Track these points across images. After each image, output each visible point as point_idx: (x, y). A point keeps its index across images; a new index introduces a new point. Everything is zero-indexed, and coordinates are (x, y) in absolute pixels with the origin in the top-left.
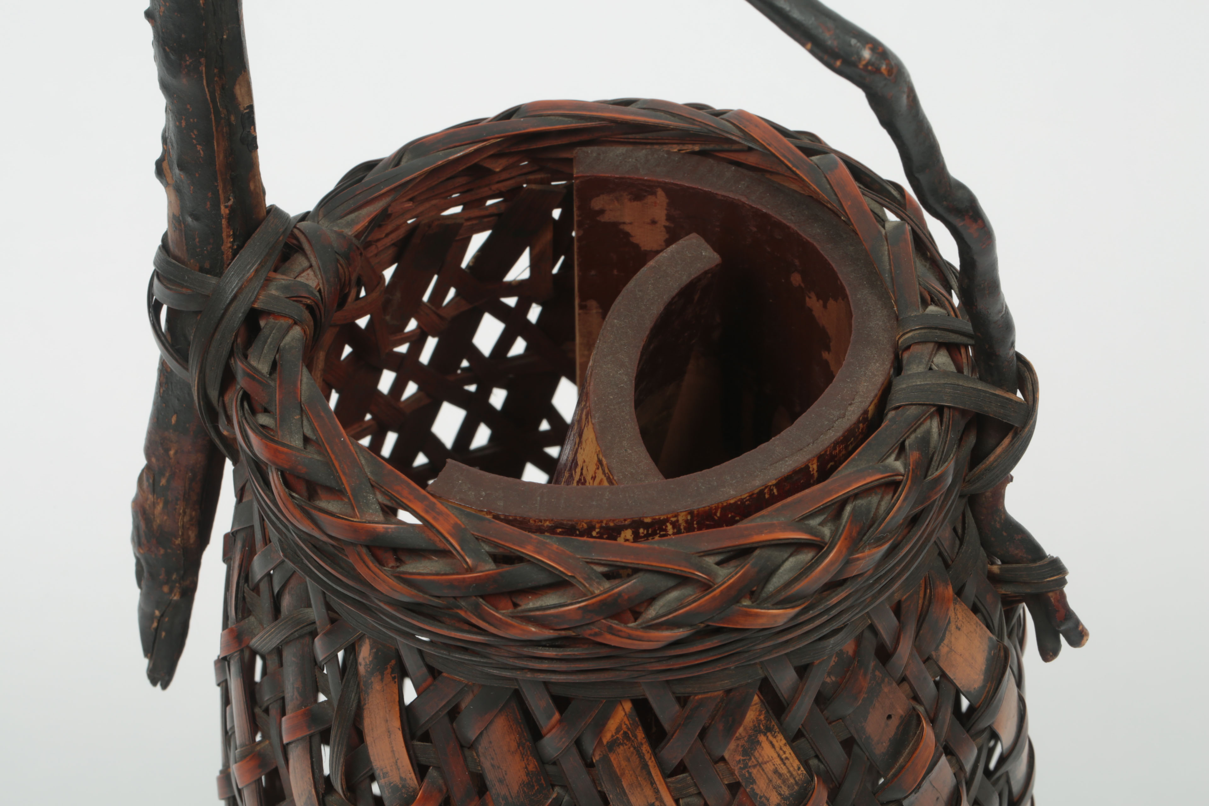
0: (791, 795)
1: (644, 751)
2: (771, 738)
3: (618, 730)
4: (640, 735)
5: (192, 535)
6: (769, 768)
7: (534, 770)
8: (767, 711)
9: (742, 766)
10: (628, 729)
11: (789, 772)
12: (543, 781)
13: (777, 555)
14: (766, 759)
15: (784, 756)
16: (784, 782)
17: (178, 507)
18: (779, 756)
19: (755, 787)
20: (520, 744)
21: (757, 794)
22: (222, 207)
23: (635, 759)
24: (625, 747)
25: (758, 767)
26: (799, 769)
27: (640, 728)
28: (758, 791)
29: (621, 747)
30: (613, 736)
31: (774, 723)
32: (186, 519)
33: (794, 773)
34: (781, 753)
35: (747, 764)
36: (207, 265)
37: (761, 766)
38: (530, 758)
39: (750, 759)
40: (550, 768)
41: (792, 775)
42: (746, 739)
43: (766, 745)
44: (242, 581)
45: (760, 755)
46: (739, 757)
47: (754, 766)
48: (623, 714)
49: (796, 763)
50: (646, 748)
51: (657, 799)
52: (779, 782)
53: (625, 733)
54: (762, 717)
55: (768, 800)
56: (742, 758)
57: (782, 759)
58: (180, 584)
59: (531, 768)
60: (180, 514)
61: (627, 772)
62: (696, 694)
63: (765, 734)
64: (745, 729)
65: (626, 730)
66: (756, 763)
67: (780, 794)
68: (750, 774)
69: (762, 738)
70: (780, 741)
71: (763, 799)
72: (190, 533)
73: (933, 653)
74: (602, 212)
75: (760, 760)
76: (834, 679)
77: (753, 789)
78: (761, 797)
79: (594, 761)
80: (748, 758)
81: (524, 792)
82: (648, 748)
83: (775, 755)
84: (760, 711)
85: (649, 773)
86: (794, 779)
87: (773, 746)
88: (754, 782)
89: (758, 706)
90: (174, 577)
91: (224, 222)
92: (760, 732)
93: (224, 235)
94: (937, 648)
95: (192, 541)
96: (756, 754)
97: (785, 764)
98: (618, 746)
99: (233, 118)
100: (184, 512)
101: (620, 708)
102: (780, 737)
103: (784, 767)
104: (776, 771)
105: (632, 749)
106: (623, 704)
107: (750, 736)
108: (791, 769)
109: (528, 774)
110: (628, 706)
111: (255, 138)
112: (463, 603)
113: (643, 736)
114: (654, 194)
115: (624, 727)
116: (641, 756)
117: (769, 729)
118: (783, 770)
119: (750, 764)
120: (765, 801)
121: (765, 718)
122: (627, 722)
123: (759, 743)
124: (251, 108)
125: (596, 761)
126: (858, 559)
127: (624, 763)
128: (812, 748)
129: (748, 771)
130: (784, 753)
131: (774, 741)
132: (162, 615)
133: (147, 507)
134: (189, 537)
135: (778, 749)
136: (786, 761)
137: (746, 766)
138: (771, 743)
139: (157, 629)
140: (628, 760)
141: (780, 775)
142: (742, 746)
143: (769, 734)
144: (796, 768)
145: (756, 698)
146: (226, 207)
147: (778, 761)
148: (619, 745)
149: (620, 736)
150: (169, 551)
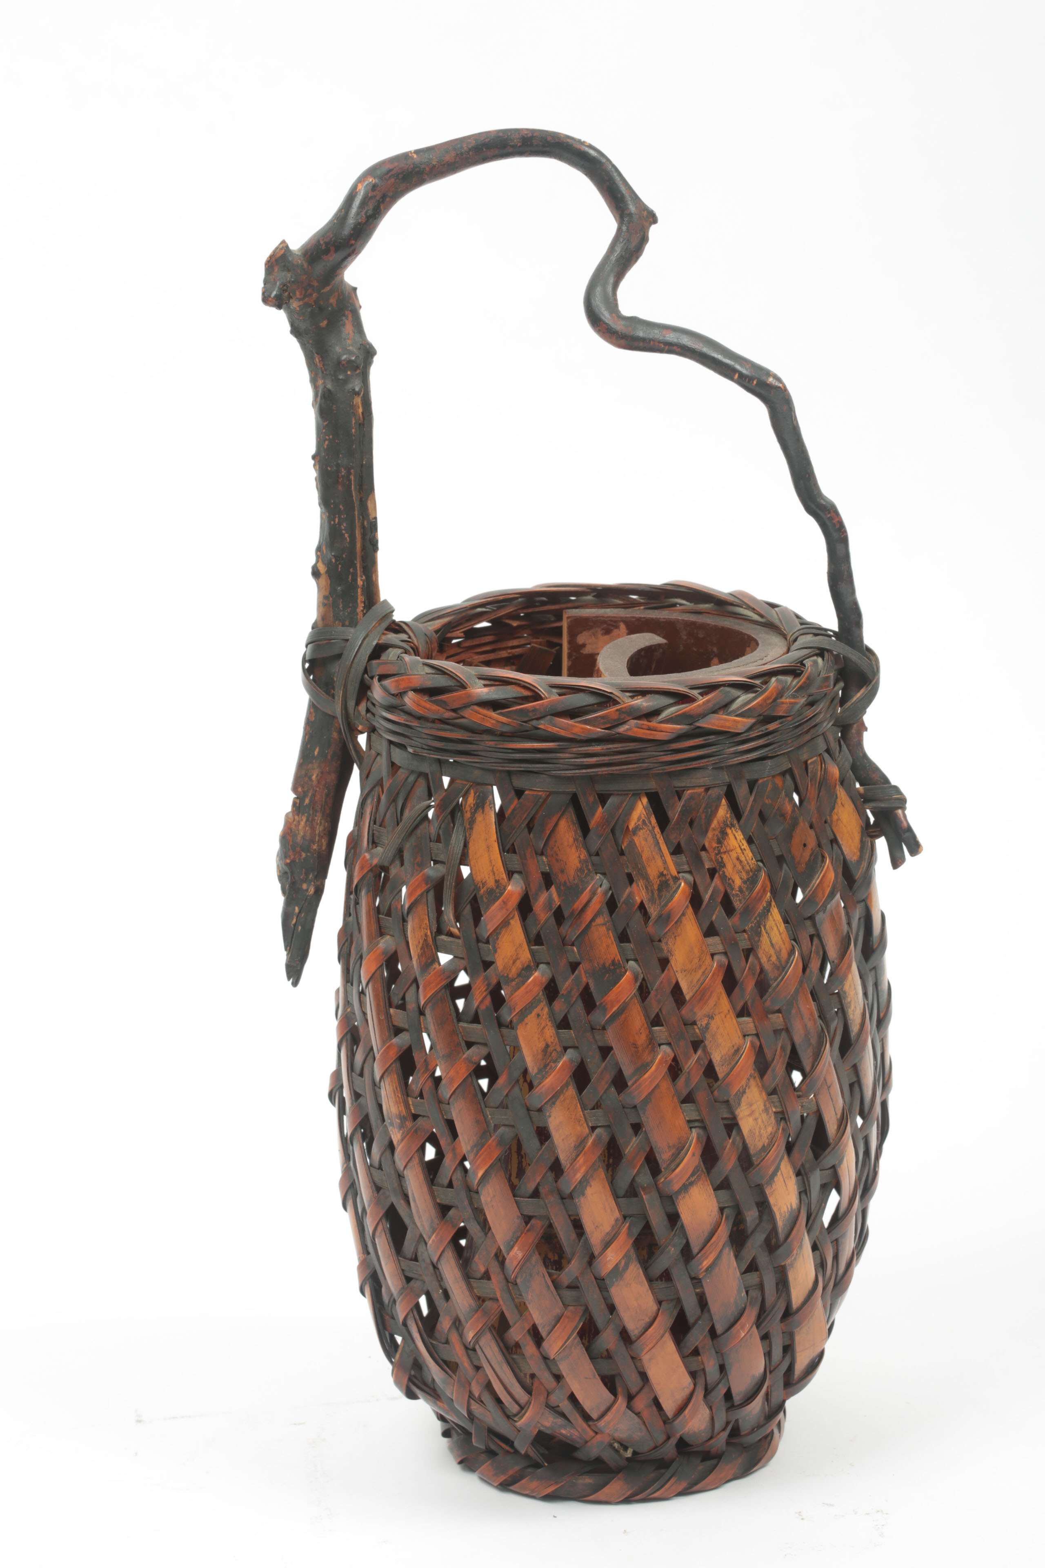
0: (748, 879)
1: (656, 833)
2: (734, 832)
3: (639, 819)
4: (653, 820)
5: (324, 842)
6: (734, 855)
7: (584, 858)
8: (731, 813)
9: (717, 852)
10: (645, 817)
11: (746, 860)
12: (590, 867)
13: (735, 692)
14: (732, 848)
15: (742, 847)
16: (743, 868)
17: (316, 818)
18: (740, 846)
19: (725, 870)
20: (575, 840)
21: (727, 877)
22: (359, 580)
23: (650, 839)
24: (644, 830)
25: (727, 854)
26: (752, 859)
27: (653, 816)
28: (727, 874)
29: (641, 831)
30: (635, 824)
31: (735, 822)
32: (322, 828)
33: (749, 862)
34: (741, 844)
35: (720, 850)
36: (347, 623)
37: (728, 854)
38: (582, 849)
39: (722, 846)
40: (595, 859)
41: (748, 863)
42: (719, 830)
43: (731, 836)
44: (372, 822)
45: (728, 844)
46: (715, 845)
47: (725, 852)
48: (642, 807)
49: (750, 855)
50: (657, 830)
51: (665, 868)
52: (740, 867)
53: (644, 821)
54: (728, 815)
55: (733, 882)
56: (717, 845)
57: (741, 849)
58: (314, 883)
59: (582, 857)
60: (317, 824)
61: (645, 849)
62: (689, 788)
63: (731, 829)
64: (718, 822)
65: (644, 818)
66: (725, 850)
67: (741, 878)
68: (722, 858)
69: (729, 831)
70: (740, 836)
71: (730, 881)
72: (323, 841)
73: (828, 818)
74: (584, 646)
75: (728, 848)
76: (770, 802)
77: (724, 872)
78: (729, 879)
79: (623, 848)
80: (720, 845)
81: (578, 876)
82: (659, 830)
83: (737, 846)
84: (727, 812)
85: (660, 849)
86: (750, 866)
87: (736, 838)
88: (724, 866)
89: (726, 807)
90: (311, 876)
91: (359, 591)
92: (727, 826)
93: (359, 601)
94: (831, 816)
95: (324, 848)
96: (725, 843)
97: (743, 854)
98: (639, 830)
99: (366, 523)
100: (321, 823)
101: (640, 803)
102: (740, 832)
103: (743, 856)
104: (738, 859)
105: (648, 831)
106: (642, 799)
107: (722, 828)
108: (747, 858)
109: (580, 862)
110: (645, 800)
111: (377, 541)
112: (542, 722)
113: (655, 821)
114: (617, 627)
115: (643, 816)
116: (655, 837)
117: (732, 826)
118: (743, 859)
119: (722, 851)
120: (732, 883)
121: (730, 816)
122: (645, 813)
123: (727, 834)
124: (376, 518)
125: (625, 847)
126: (783, 703)
127: (643, 843)
128: (759, 853)
129: (721, 857)
130: (743, 845)
131: (737, 836)
132: (300, 912)
133: (293, 827)
134: (322, 844)
135: (739, 841)
136: (744, 851)
137: (719, 853)
138: (734, 835)
139: (295, 925)
140: (646, 840)
141: (741, 862)
142: (717, 835)
143: (733, 828)
144: (751, 858)
145: (724, 801)
146: (361, 580)
147: (739, 851)
148: (641, 829)
149: (640, 823)
150: (309, 854)
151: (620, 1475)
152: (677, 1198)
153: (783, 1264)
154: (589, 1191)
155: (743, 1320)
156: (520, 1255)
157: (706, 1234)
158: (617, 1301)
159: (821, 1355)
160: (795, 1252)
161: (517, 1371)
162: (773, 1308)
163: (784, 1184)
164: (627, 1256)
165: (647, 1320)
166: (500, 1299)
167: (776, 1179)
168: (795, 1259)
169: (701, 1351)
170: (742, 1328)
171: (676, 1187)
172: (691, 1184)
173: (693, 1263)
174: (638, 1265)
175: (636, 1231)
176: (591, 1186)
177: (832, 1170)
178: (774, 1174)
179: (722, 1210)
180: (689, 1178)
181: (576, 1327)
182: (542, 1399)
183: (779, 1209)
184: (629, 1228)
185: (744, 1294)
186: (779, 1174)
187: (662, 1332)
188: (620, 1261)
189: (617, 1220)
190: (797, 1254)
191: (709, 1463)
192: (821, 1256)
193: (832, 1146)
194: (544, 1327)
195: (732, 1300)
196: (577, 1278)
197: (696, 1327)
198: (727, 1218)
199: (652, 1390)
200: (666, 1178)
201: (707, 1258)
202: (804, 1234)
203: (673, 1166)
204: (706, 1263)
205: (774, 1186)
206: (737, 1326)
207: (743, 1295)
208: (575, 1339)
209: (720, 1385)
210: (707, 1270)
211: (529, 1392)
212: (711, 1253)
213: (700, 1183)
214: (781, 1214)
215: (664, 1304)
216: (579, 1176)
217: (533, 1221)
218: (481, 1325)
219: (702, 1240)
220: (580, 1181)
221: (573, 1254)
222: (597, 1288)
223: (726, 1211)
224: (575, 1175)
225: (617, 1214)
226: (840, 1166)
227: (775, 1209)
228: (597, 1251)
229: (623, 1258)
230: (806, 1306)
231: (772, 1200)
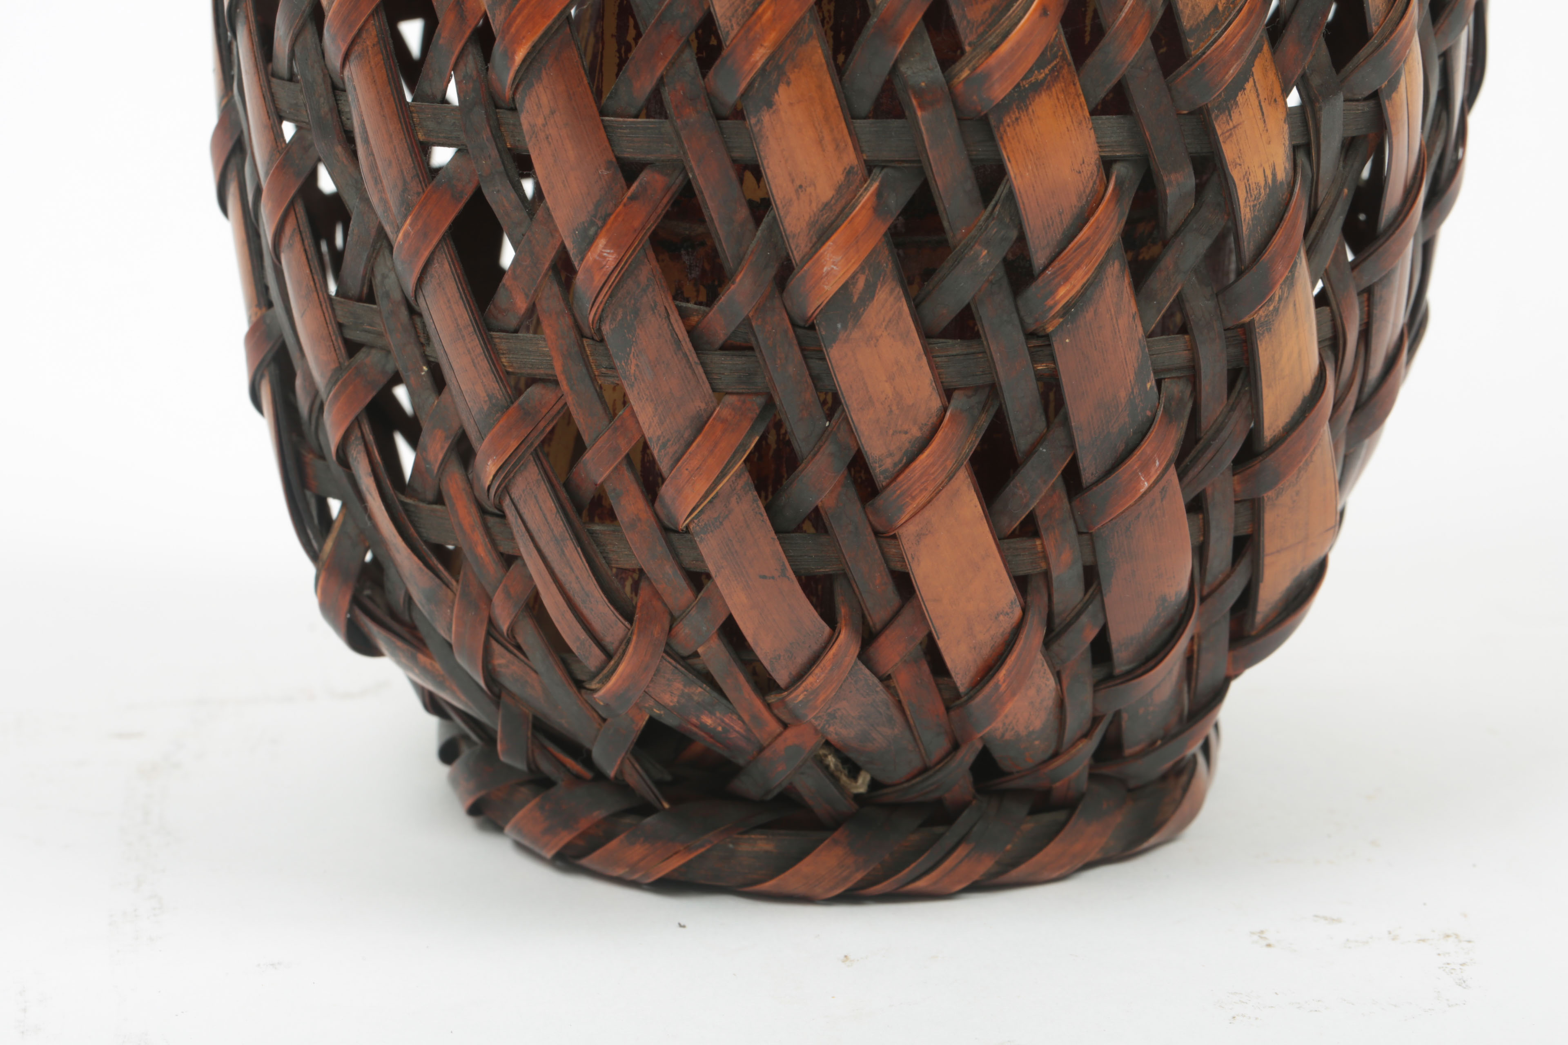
151: (837, 834)
152: (1000, 121)
153: (1247, 319)
154: (783, 95)
155: (1147, 447)
156: (611, 257)
157: (1068, 219)
158: (844, 380)
159: (1318, 572)
160: (1277, 291)
161: (600, 561)
162: (1219, 430)
163: (1259, 116)
164: (869, 264)
165: (916, 432)
166: (561, 378)
167: (1240, 98)
168: (1276, 310)
169: (1042, 524)
170: (1145, 467)
171: (999, 91)
172: (1037, 88)
173: (1033, 290)
174: (899, 291)
175: (896, 202)
176: (788, 84)
177: (1371, 103)
178: (1238, 84)
179: (1107, 164)
180: (1031, 71)
181: (743, 446)
182: (658, 631)
183: (1246, 176)
184: (879, 194)
185: (1151, 384)
186: (1249, 86)
187: (950, 464)
188: (853, 277)
189: (849, 172)
190: (1280, 299)
191: (1047, 818)
192: (1333, 320)
193: (1374, 41)
194: (664, 446)
195: (1123, 394)
196: (747, 322)
197: (1034, 460)
198: (1119, 185)
199: (922, 617)
200: (974, 69)
201: (1066, 279)
202: (1299, 252)
203: (992, 39)
204: (1064, 293)
205: (1235, 116)
206: (1133, 462)
207: (1149, 385)
208: (738, 476)
209: (1084, 619)
210: (1067, 310)
211: (627, 614)
212: (1078, 266)
213: (1059, 86)
214: (1248, 190)
215: (959, 400)
216: (760, 55)
217: (644, 177)
218: (514, 445)
219: (1056, 234)
220: (763, 69)
221: (740, 260)
222: (797, 349)
223: (1118, 169)
224: (750, 53)
225: (850, 158)
226: (1389, 96)
227: (1236, 174)
228: (798, 249)
229: (862, 269)
230: (1295, 434)
231: (1229, 151)
